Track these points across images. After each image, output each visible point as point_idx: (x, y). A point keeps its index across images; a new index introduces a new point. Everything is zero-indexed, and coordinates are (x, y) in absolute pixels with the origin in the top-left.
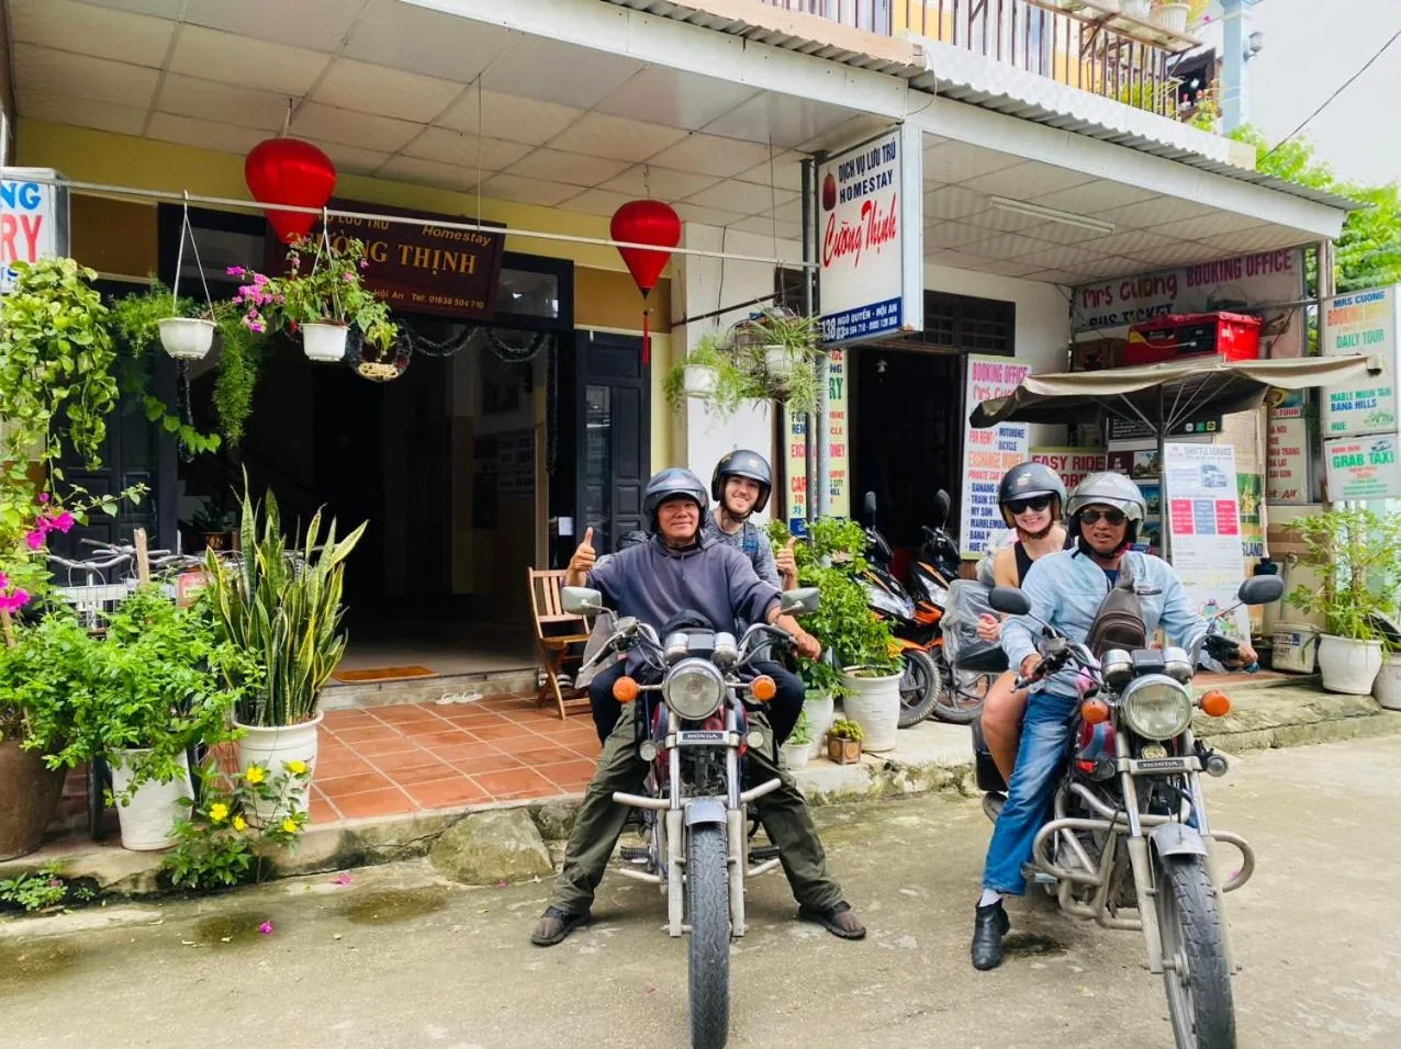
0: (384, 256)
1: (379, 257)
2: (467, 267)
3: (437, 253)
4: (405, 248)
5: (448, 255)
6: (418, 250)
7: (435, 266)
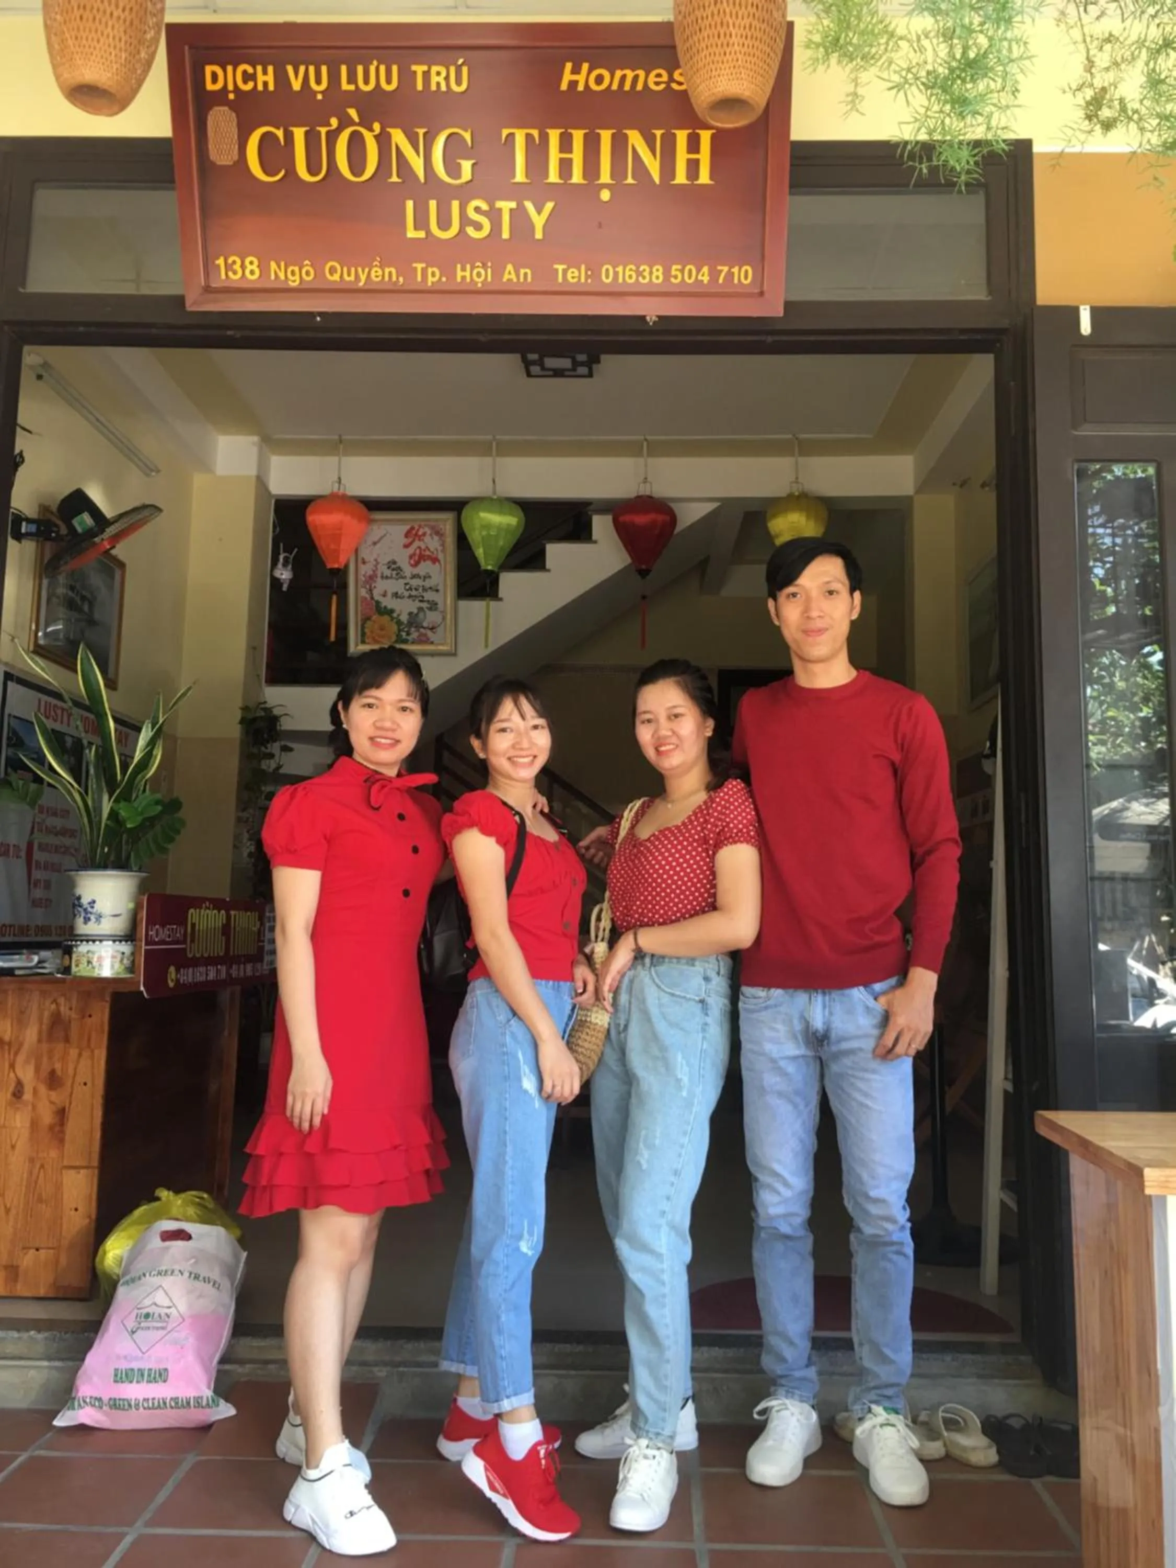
0: (466, 166)
1: (453, 169)
2: (693, 167)
3: (606, 136)
4: (520, 137)
5: (635, 138)
6: (554, 136)
7: (605, 177)
